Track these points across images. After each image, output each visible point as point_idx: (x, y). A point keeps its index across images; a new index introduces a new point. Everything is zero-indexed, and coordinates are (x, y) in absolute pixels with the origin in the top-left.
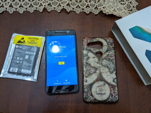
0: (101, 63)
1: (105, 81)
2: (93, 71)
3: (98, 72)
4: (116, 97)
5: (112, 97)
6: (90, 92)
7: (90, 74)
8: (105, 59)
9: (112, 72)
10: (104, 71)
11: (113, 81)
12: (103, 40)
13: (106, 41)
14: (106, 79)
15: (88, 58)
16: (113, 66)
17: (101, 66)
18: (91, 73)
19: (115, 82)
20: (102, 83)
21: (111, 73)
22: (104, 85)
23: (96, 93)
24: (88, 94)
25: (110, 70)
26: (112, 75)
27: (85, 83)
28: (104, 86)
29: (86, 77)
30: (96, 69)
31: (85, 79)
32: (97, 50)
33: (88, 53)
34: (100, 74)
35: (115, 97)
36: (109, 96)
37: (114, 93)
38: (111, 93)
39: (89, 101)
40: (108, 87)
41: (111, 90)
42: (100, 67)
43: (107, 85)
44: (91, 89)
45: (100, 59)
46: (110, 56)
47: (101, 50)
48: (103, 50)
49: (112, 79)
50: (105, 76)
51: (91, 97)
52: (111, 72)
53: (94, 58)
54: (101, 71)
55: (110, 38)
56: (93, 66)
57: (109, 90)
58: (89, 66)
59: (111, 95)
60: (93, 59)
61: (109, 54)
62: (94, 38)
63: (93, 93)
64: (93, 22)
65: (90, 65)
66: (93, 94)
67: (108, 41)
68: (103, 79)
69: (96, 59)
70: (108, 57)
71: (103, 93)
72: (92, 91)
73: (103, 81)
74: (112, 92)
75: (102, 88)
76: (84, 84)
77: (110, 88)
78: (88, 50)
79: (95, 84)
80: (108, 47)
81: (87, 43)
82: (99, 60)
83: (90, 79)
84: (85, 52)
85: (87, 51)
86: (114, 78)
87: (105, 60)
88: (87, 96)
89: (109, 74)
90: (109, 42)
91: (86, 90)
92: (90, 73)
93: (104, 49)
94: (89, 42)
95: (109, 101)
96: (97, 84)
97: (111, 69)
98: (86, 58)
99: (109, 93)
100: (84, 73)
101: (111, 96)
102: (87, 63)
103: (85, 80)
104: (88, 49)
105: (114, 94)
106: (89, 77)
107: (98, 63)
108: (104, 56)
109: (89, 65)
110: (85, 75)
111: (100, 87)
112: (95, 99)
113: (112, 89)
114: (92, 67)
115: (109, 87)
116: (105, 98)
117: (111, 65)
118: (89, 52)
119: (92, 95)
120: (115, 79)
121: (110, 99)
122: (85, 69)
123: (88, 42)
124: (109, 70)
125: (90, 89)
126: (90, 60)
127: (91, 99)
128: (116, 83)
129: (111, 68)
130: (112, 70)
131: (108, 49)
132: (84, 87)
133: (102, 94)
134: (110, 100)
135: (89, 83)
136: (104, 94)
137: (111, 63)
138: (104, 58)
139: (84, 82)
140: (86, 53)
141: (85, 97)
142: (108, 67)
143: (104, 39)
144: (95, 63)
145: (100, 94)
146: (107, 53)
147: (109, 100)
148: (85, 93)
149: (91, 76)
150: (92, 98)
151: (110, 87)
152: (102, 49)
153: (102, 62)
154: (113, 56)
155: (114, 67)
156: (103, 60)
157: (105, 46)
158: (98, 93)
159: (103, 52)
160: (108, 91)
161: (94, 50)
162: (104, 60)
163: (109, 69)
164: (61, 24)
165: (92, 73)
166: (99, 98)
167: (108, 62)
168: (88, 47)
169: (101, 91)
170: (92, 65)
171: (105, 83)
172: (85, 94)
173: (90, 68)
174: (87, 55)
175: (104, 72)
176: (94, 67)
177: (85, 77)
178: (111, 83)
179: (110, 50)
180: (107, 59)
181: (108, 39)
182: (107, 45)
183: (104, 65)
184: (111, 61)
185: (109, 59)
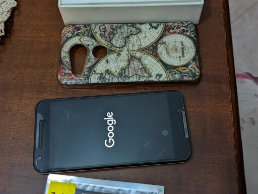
0: (120, 48)
1: (157, 42)
2: (136, 63)
3: (138, 54)
4: (186, 25)
5: (187, 31)
6: (179, 68)
7: (144, 69)
8: (110, 41)
9: (139, 29)
10: (136, 44)
11: (156, 28)
12: (66, 44)
13: (68, 38)
14: (153, 40)
15: (108, 72)
16: (126, 27)
17: (125, 49)
18: (141, 67)
19: (158, 25)
20: (161, 48)
21: (140, 31)
22: (164, 43)
23: (181, 58)
24: (184, 71)
25: (135, 33)
26: (144, 30)
27: (164, 78)
28: (167, 43)
29: (150, 76)
30: (132, 58)
31: (154, 79)
32: (91, 54)
33: (97, 72)
34: (142, 50)
35: (186, 27)
36: (186, 35)
37: (180, 28)
38: (179, 33)
39: (197, 70)
40: (168, 37)
41: (175, 33)
42: (128, 51)
43: (165, 39)
44: (175, 67)
45: (111, 51)
46: (105, 32)
47: (91, 48)
48: (90, 43)
49: (151, 29)
50: (146, 43)
51: (191, 66)
52: (138, 31)
53: (107, 62)
54: (136, 48)
55: (63, 32)
56: (126, 64)
57: (173, 35)
58: (127, 70)
59: (182, 32)
60: (111, 62)
61: (99, 33)
62: (61, 62)
63: (182, 64)
64: (17, 68)
65: (123, 69)
66: (185, 63)
67: (70, 35)
68: (152, 46)
69: (111, 57)
70: (107, 36)
71: (181, 47)
72: (179, 65)
73: (157, 45)
74: (178, 31)
75: (171, 47)
76: (166, 80)
77: (171, 34)
78: (90, 73)
79: (164, 61)
80: (83, 35)
81: (73, 76)
82: (114, 51)
83: (154, 69)
84: (94, 79)
85: (93, 75)
86: (150, 27)
87: (114, 42)
88: (188, 74)
89: (141, 36)
90: (73, 34)
91: (177, 77)
92: (141, 69)
93: (88, 43)
94: (70, 72)
95: (195, 36)
96: (163, 55)
97: (131, 31)
98: (107, 77)
99: (179, 35)
100: (142, 80)
101: (185, 33)
102: (120, 75)
103: (158, 78)
104: (86, 73)
105: (182, 28)
106: (151, 71)
107: (119, 54)
108: (103, 42)
109: (125, 70)
110: (145, 78)
111: (170, 50)
112: (194, 59)
113: (171, 31)
114: (129, 65)
115: (168, 35)
116: (189, 43)
117: (123, 31)
118: (95, 71)
119: (186, 66)
120: (151, 25)
121: (190, 34)
122: (134, 79)
123: (69, 74)
124: (133, 35)
125: (174, 69)
126: (113, 70)
127: (195, 67)
128: (160, 24)
129: (129, 32)
130: (134, 29)
131: (88, 36)
132: (172, 79)
133: (183, 48)
134: (193, 34)
135: (163, 71)
136: (182, 45)
137: (118, 30)
138: (109, 43)
139: (161, 79)
140: (97, 76)
141: (191, 79)
142: (128, 37)
143: (66, 41)
144: (119, 59)
145: (183, 51)
146: (98, 37)
147: (192, 36)
148: (183, 78)
149: (148, 67)
150: (193, 65)
151: (167, 33)
152: (88, 45)
153: (118, 46)
154: (104, 27)
155: (128, 26)
156: (113, 45)
157: (82, 40)
158: (181, 55)
159: (95, 44)
160: (176, 37)
161: (89, 61)
162: (114, 44)
163: (131, 35)
164: (14, 139)
165: (142, 65)
166: (191, 53)
167: (117, 36)
168: (83, 73)
169: (176, 50)
170: (123, 64)
171: (160, 41)
172: (185, 78)
173: (130, 70)
174: (102, 74)
175: (138, 43)
176: (129, 61)
177: (150, 79)
178: (160, 32)
179: (91, 31)
180: (110, 38)
181: (65, 35)
182: (79, 37)
183: (124, 44)
184: (114, 30)
185: (110, 33)
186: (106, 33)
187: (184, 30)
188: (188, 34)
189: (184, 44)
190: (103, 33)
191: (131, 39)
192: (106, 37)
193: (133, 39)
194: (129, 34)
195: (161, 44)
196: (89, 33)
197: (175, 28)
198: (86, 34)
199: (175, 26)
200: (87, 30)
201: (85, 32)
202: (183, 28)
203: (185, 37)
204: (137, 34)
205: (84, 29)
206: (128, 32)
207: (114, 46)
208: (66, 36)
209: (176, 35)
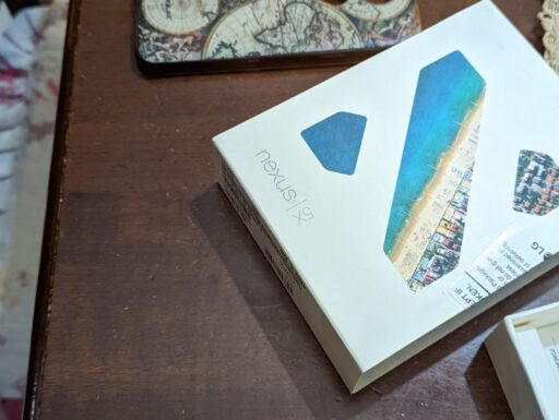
1: (220, 16)
4: (158, 54)
5: (157, 40)
8: (317, 14)
9: (259, 41)
10: (264, 11)
11: (223, 45)
13: (404, 14)
14: (229, 19)
16: (286, 44)
19: (218, 51)
20: (212, 5)
21: (255, 37)
22: (205, 14)
25: (267, 32)
26: (247, 39)
28: (199, 14)
35: (158, 49)
36: (159, 32)
37: (171, 47)
38: (174, 36)
40: (198, 27)
41: (183, 36)
43: (205, 22)
46: (331, 32)
49: (233, 41)
50: (242, 14)
52: (260, 37)
57: (186, 31)
59: (166, 37)
61: (343, 28)
67: (403, 22)
68: (229, 8)
70: (325, 24)
71: (171, 10)
73: (220, 10)
74: (176, 40)
75: (192, 8)
77: (191, 34)
80: (375, 24)
86: (237, 47)
87: (310, 13)
89: (253, 27)
90: (396, 24)
93: (361, 8)
95: (140, 31)
97: (275, 36)
99: (173, 31)
101: (160, 36)
105: (167, 46)
113: (189, 40)
115: (197, 31)
117: (293, 35)
120: (234, 51)
121: (150, 34)
124: (270, 27)
128: (214, 54)
129: (279, 35)
130: (269, 40)
131: (365, 22)
133: (168, 6)
134: (145, 35)
136: (168, 13)
137: (302, 37)
138: (318, 9)
142: (281, 23)
146: (343, 20)
147: (146, 32)
151: (199, 35)
153: (299, 5)
154: (334, 41)
155: (283, 47)
156: (311, 7)
157: (375, 13)
159: (346, 6)
160: (180, 27)
162: (308, 9)
163: (274, 29)
167: (305, 24)
171: (213, 17)
175: (258, 13)
178: (214, 36)
179: (361, 32)
180: (318, 20)
181: (413, 21)
182: (382, 17)
183: (288, 10)
184: (311, 36)
185: (319, 29)
186: (327, 30)
187: (163, 42)
188: (155, 35)
189: (165, 15)
190: (333, 29)
191: (274, 21)
192: (325, 20)
193: (270, 20)
194: (279, 29)
195: (212, 13)
196: (364, 27)
197: (181, 45)
198: (370, 24)
199: (182, 50)
200: (369, 33)
201: (373, 28)
202: (164, 46)
203: (161, 28)
204: (263, 31)
205: (375, 35)
206: (282, 33)
207: (307, 4)
208: (409, 20)
209: (179, 32)
